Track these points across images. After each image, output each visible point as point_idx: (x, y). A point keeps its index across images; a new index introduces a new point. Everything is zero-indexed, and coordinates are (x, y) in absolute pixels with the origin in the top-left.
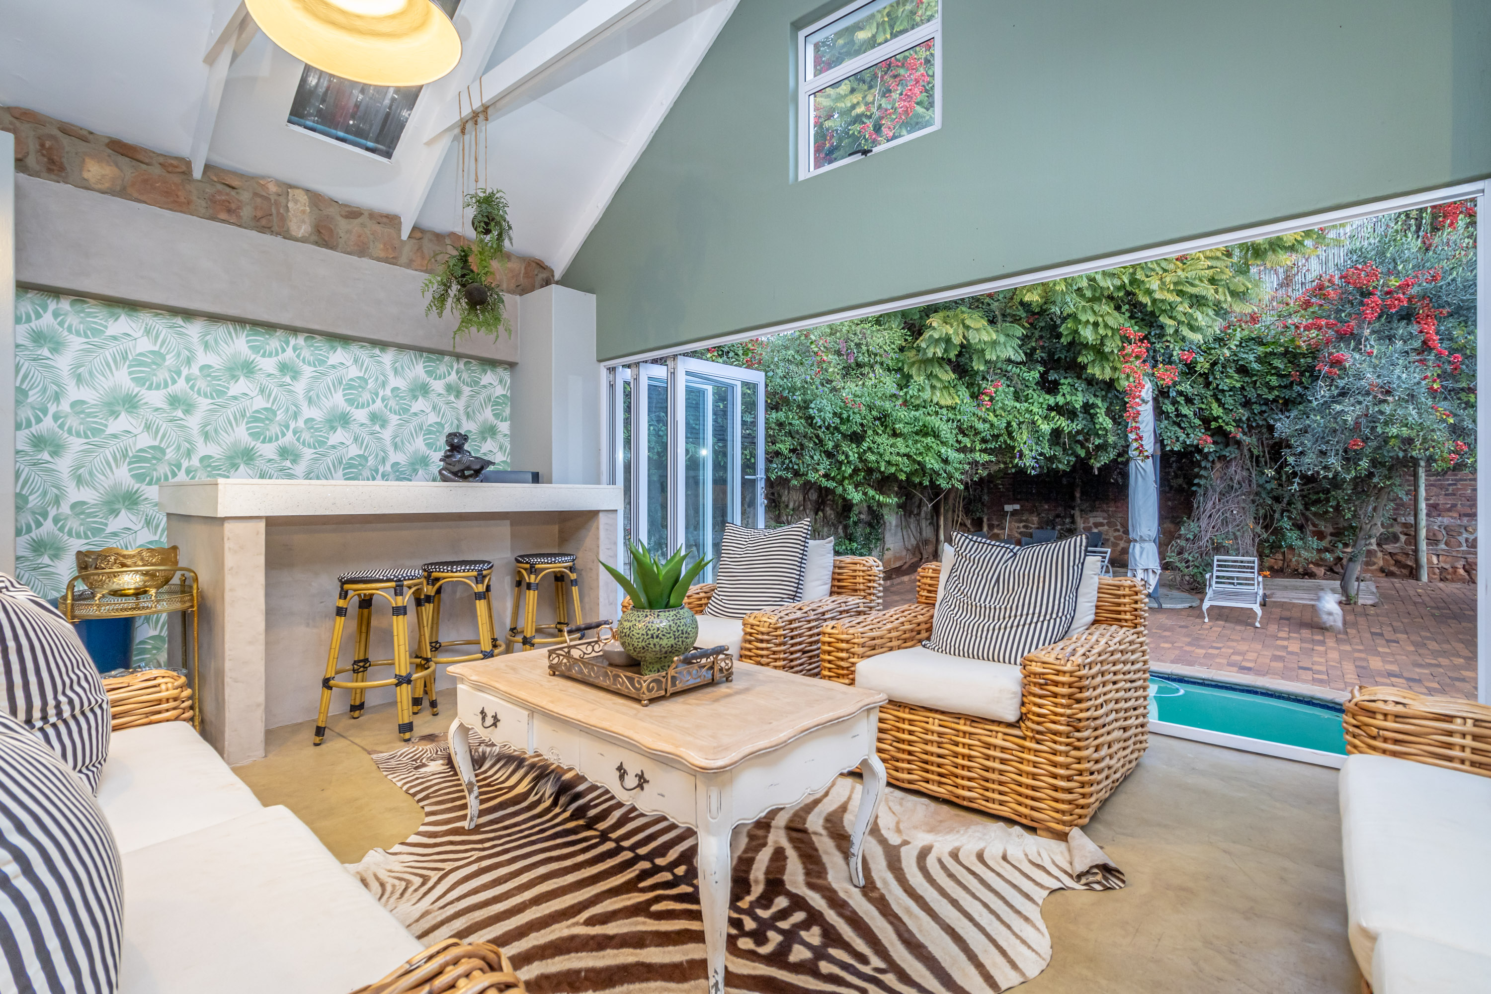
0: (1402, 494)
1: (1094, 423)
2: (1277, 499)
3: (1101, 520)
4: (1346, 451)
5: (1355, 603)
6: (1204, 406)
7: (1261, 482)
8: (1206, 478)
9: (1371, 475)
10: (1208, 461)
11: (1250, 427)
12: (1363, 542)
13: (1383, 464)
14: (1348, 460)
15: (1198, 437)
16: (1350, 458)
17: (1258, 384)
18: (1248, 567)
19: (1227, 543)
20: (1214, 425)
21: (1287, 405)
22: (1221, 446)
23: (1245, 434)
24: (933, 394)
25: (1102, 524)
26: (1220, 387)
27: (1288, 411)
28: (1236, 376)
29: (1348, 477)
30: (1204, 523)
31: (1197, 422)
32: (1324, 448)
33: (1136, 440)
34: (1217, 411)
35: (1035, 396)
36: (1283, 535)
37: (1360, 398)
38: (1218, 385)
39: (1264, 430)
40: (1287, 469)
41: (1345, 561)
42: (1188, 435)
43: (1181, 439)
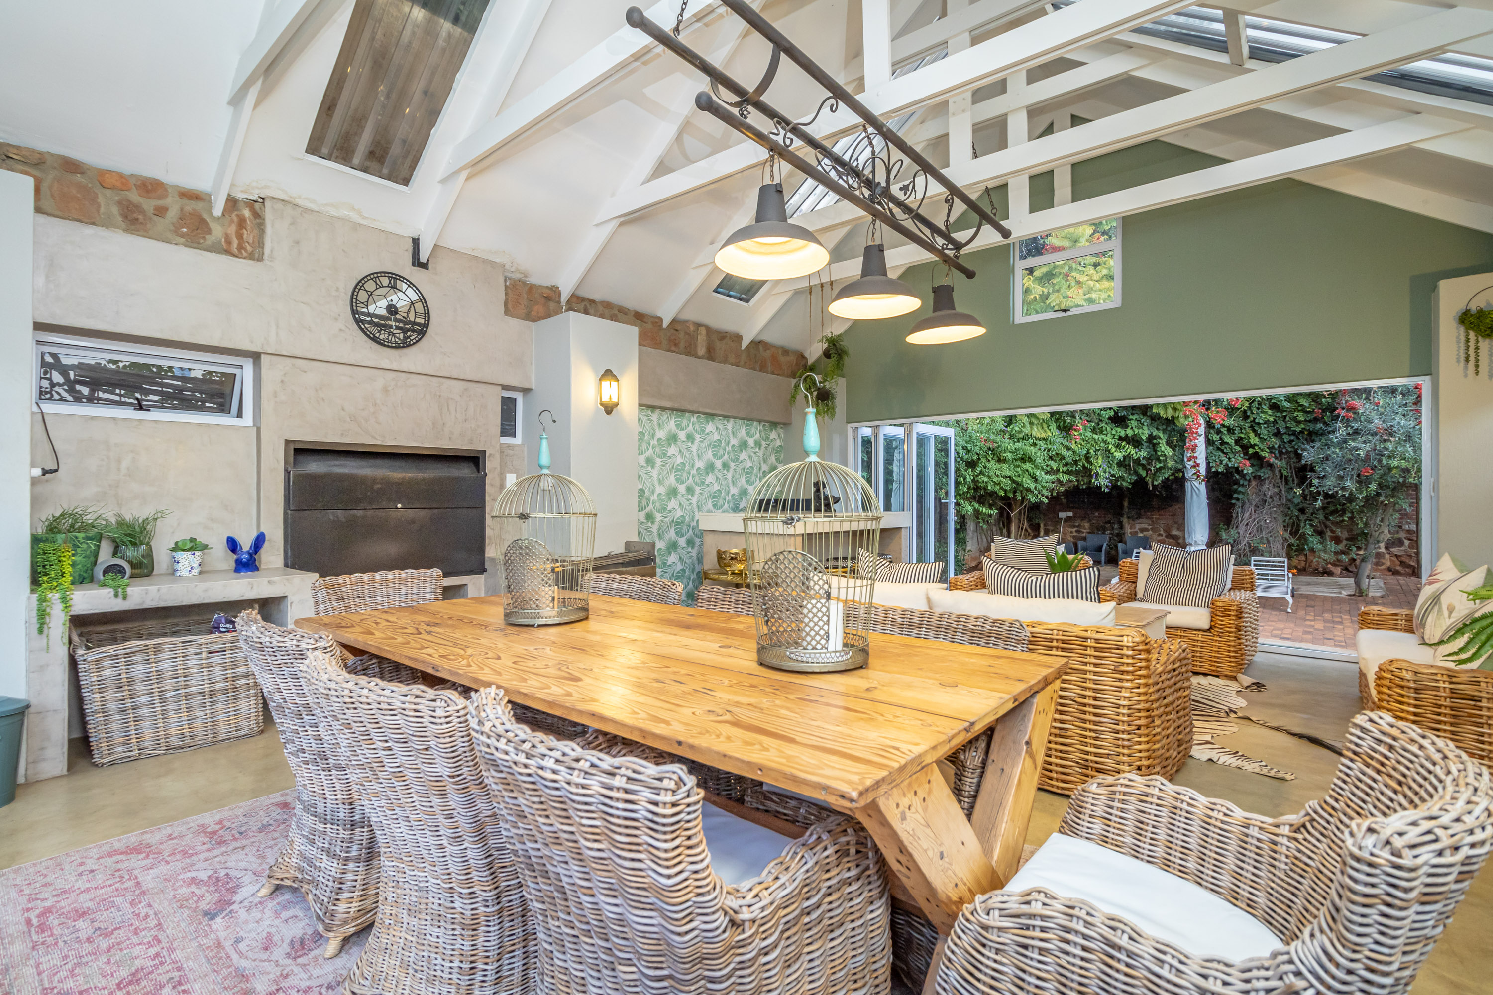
0: (1406, 506)
1: (1156, 451)
2: (1302, 511)
3: (1146, 526)
4: (1358, 475)
5: (1366, 595)
6: (1243, 436)
7: (1290, 497)
8: (1243, 493)
9: (1378, 494)
10: (1246, 479)
11: (1281, 453)
12: (1372, 546)
13: (1388, 487)
14: (1360, 482)
15: (1238, 460)
16: (1362, 481)
17: (1288, 419)
18: (1279, 566)
19: (1261, 546)
20: (1251, 451)
21: (1311, 436)
22: (1256, 468)
23: (1276, 458)
24: (1031, 429)
25: (1147, 530)
26: (1257, 421)
27: (1313, 441)
28: (1270, 412)
29: (1361, 496)
30: (1242, 529)
31: (1238, 448)
32: (1341, 473)
33: (1194, 467)
34: (1254, 440)
35: (1109, 429)
36: (1306, 540)
37: (1370, 438)
38: (1254, 419)
39: (1292, 455)
40: (1312, 489)
41: (1358, 562)
42: (1229, 459)
43: (1224, 462)
